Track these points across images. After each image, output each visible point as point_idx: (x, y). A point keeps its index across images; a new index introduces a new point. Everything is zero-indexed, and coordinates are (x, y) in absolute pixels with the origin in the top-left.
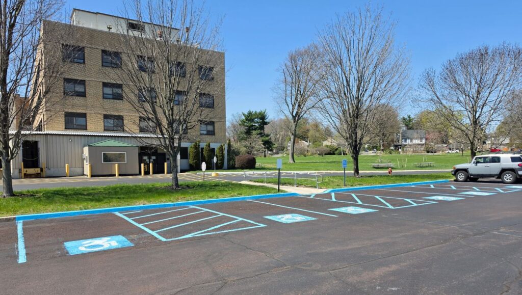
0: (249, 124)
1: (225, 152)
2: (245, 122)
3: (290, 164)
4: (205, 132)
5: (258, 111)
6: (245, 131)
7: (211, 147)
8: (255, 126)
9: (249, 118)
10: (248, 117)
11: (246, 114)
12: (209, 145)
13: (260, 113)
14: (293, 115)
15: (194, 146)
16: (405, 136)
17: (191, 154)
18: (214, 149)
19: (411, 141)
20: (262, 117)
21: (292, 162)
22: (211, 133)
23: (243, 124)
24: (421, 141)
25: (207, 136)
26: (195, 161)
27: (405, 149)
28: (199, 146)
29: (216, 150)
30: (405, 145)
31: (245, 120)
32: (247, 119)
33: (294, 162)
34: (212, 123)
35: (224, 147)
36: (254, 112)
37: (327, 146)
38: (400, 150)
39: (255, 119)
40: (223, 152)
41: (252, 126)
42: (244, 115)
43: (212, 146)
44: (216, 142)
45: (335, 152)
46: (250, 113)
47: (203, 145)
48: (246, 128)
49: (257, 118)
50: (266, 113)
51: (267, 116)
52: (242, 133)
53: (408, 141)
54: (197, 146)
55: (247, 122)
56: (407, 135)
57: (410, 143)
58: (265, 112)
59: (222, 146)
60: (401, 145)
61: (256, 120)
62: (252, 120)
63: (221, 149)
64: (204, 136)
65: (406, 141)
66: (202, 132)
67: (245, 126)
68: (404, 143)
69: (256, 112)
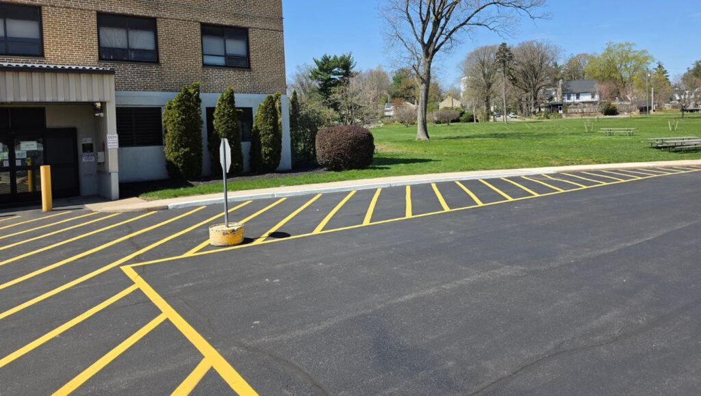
0: (325, 76)
1: (284, 120)
2: (318, 73)
3: (420, 142)
4: (221, 61)
5: (339, 56)
6: (319, 87)
7: (237, 105)
8: (334, 79)
9: (325, 67)
10: (324, 65)
11: (320, 60)
12: (231, 100)
13: (342, 59)
14: (423, 43)
15: (181, 100)
16: (567, 90)
17: (170, 128)
18: (248, 111)
19: (578, 98)
20: (346, 65)
21: (423, 137)
22: (240, 63)
23: (316, 77)
24: (593, 97)
25: (226, 73)
26: (183, 151)
27: (569, 111)
28: (198, 100)
29: (256, 113)
30: (569, 104)
31: (318, 71)
32: (321, 69)
33: (428, 137)
34: (241, 33)
35: (277, 105)
36: (332, 58)
37: (446, 108)
38: (561, 112)
39: (335, 67)
40: (276, 118)
41: (330, 79)
42: (317, 62)
43: (241, 101)
44: (255, 90)
45: (461, 118)
46: (326, 60)
47: (210, 99)
48: (320, 82)
49: (338, 66)
50: (351, 58)
51: (354, 63)
52: (313, 91)
53: (573, 99)
54: (189, 103)
55: (321, 73)
56: (571, 88)
57: (575, 101)
58: (349, 57)
59: (272, 101)
60: (562, 105)
61: (336, 69)
62: (329, 71)
63: (271, 110)
64: (216, 71)
65: (569, 98)
66: (209, 60)
67: (319, 79)
68: (567, 101)
69: (335, 57)
